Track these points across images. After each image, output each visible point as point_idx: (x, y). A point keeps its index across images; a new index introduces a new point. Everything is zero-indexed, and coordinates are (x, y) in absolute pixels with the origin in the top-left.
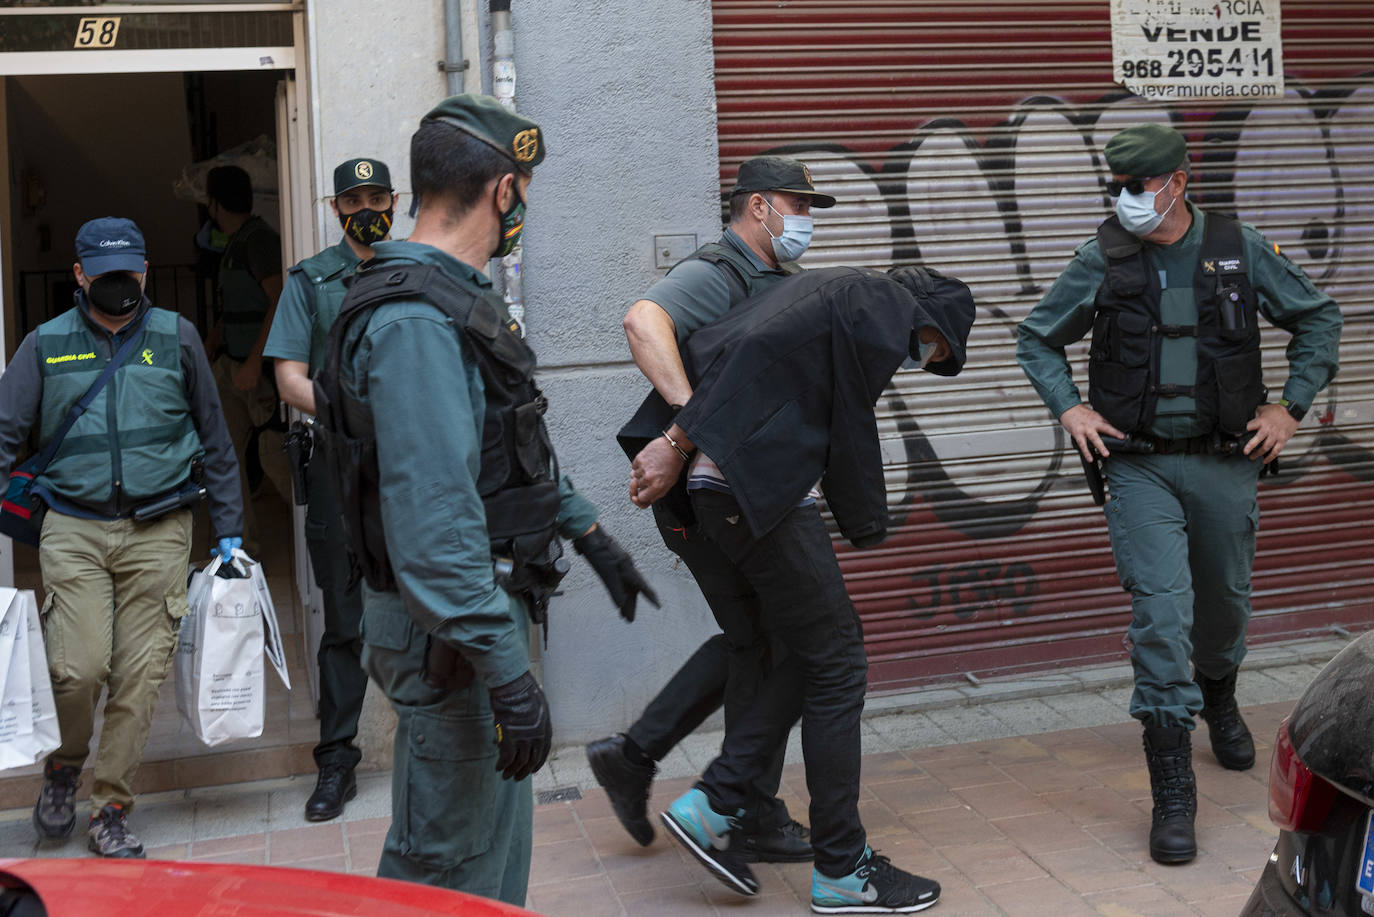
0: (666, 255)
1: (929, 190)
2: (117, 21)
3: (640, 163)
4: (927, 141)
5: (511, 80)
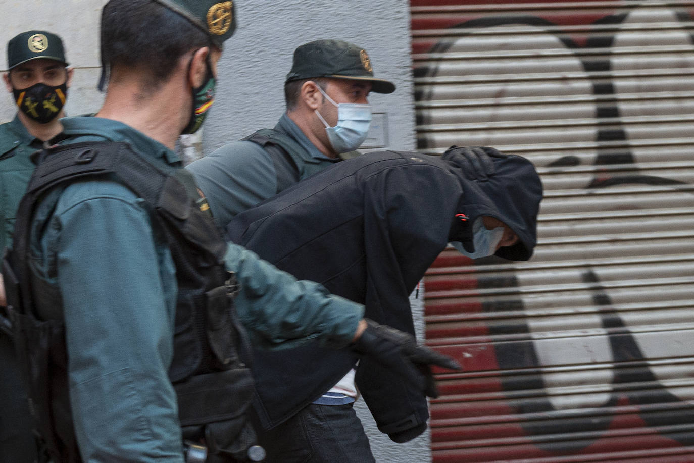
4: (634, 13)
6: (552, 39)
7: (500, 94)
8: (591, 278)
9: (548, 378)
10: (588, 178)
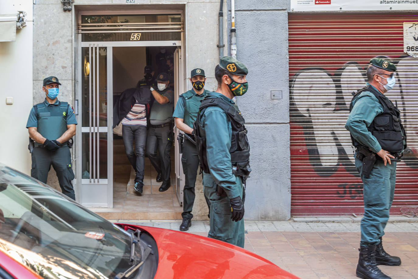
0: (274, 96)
1: (347, 81)
2: (140, 34)
3: (268, 72)
4: (347, 68)
5: (235, 50)
6: (325, 74)
7: (311, 87)
8: (333, 133)
9: (321, 158)
10: (334, 109)
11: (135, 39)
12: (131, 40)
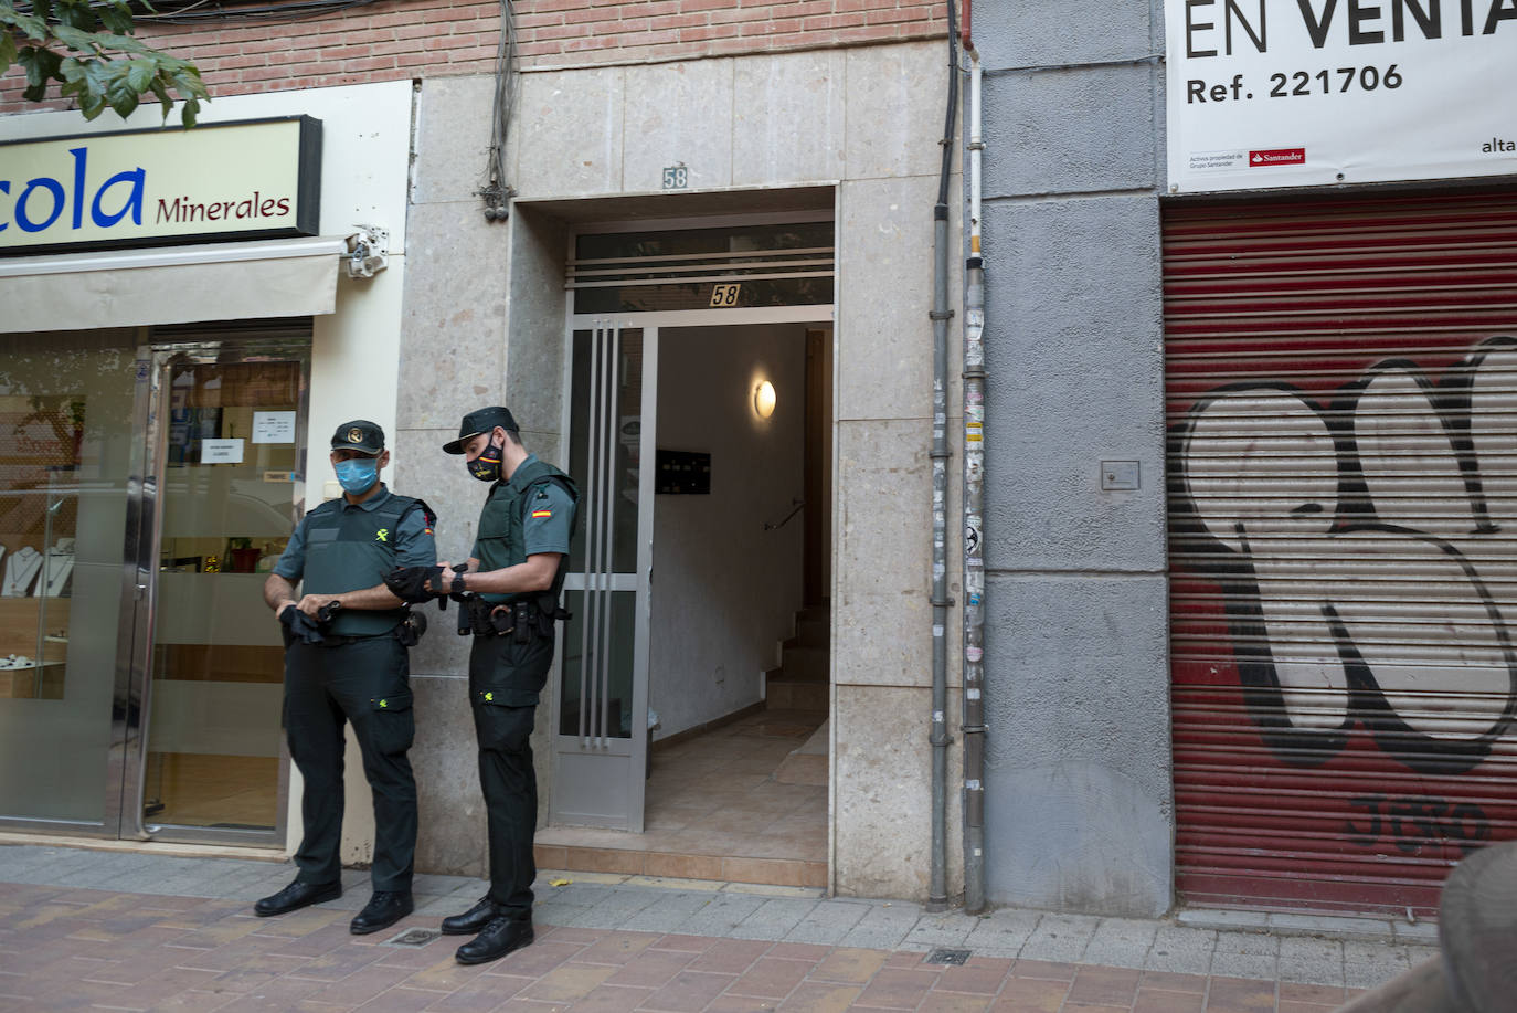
0: (1112, 478)
1: (1377, 427)
2: (738, 286)
3: (1091, 397)
4: (1376, 380)
5: (979, 326)
6: (1298, 402)
7: (1250, 448)
8: (1330, 612)
9: (1286, 698)
10: (1330, 524)
11: (723, 303)
12: (712, 304)
